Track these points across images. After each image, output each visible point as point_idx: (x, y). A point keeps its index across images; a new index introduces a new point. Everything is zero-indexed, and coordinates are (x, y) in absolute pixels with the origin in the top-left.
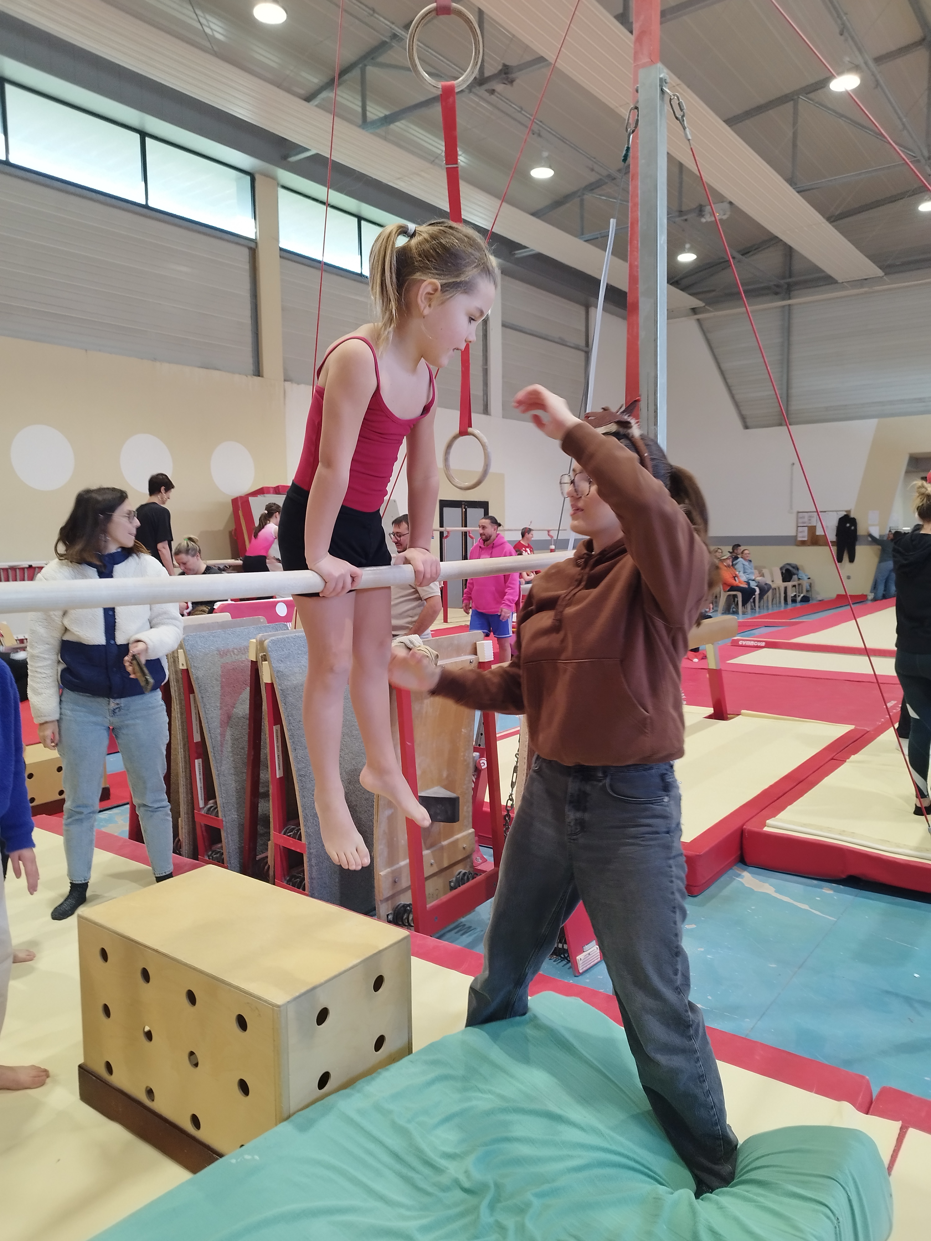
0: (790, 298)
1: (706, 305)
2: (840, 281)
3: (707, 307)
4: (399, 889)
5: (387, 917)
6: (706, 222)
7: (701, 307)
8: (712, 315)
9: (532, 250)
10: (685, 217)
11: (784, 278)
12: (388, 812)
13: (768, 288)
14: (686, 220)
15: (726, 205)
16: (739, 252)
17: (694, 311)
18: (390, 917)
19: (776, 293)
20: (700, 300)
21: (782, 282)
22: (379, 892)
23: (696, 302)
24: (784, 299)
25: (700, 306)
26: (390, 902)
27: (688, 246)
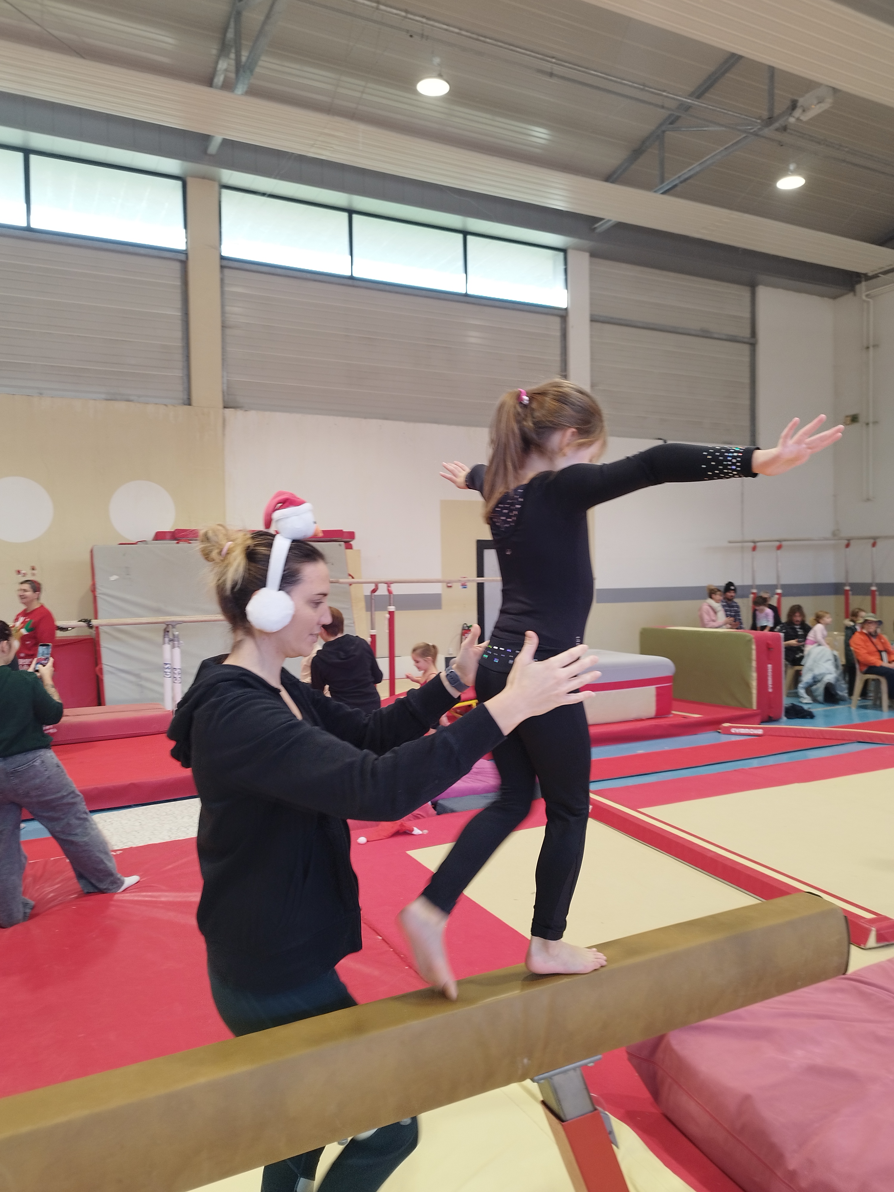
9: (609, 221)
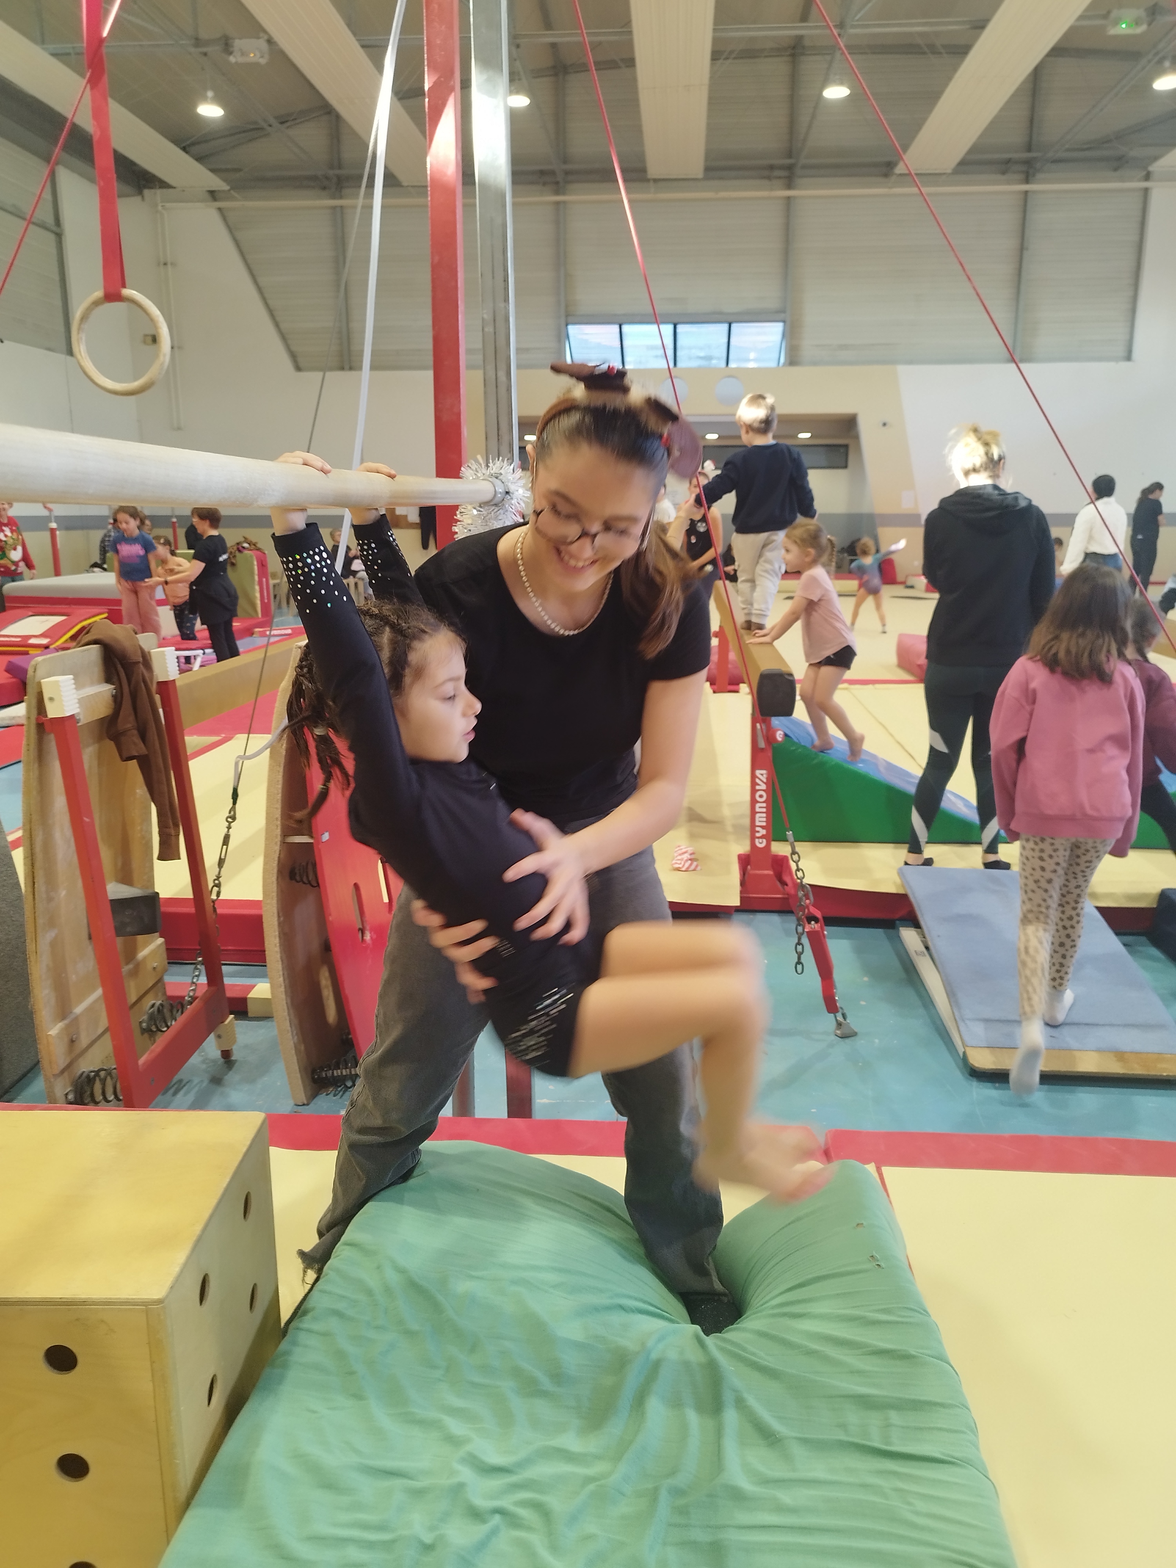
0: (341, 197)
1: (232, 188)
2: (405, 184)
3: (232, 192)
4: (77, 1051)
5: (66, 1097)
6: (236, 63)
7: (223, 191)
8: (238, 204)
10: (204, 50)
11: (331, 167)
12: (51, 935)
13: (314, 178)
14: (205, 54)
15: (262, 44)
16: (276, 118)
17: (213, 195)
18: (71, 1097)
19: (324, 188)
20: (225, 180)
21: (331, 173)
22: (50, 1063)
23: (217, 183)
24: (333, 197)
25: (220, 189)
26: (66, 1074)
27: (210, 94)
